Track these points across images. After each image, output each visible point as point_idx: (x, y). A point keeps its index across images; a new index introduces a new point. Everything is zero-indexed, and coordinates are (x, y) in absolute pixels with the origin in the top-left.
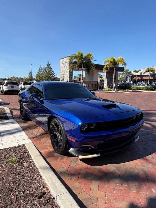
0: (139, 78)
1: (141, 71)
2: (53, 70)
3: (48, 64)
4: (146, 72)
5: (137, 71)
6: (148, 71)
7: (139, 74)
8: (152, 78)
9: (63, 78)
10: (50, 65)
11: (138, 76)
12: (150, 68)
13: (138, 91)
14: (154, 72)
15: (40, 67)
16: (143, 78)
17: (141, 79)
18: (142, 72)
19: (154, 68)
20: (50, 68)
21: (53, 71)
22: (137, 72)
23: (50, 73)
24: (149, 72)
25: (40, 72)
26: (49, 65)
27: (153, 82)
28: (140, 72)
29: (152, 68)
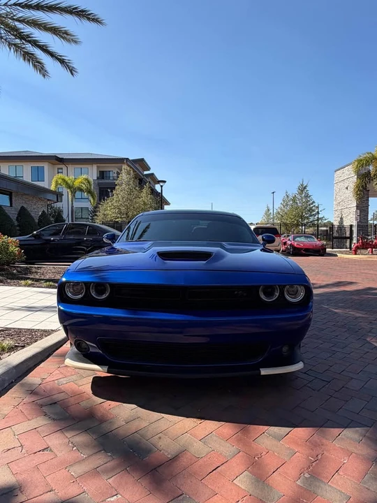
2: (314, 200)
3: (302, 185)
9: (342, 218)
10: (305, 188)
15: (285, 195)
20: (307, 196)
21: (314, 202)
23: (306, 208)
25: (284, 207)
26: (303, 189)
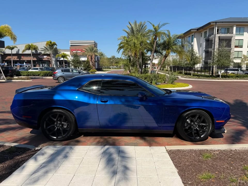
0: (15, 58)
1: (17, 47)
4: (27, 49)
5: (11, 46)
6: (29, 49)
7: (14, 51)
8: (35, 59)
11: (14, 55)
12: (30, 44)
13: (35, 78)
14: (36, 51)
16: (22, 57)
17: (18, 59)
18: (19, 50)
19: (37, 45)
22: (12, 49)
24: (30, 51)
27: (37, 64)
28: (15, 49)
29: (33, 44)
